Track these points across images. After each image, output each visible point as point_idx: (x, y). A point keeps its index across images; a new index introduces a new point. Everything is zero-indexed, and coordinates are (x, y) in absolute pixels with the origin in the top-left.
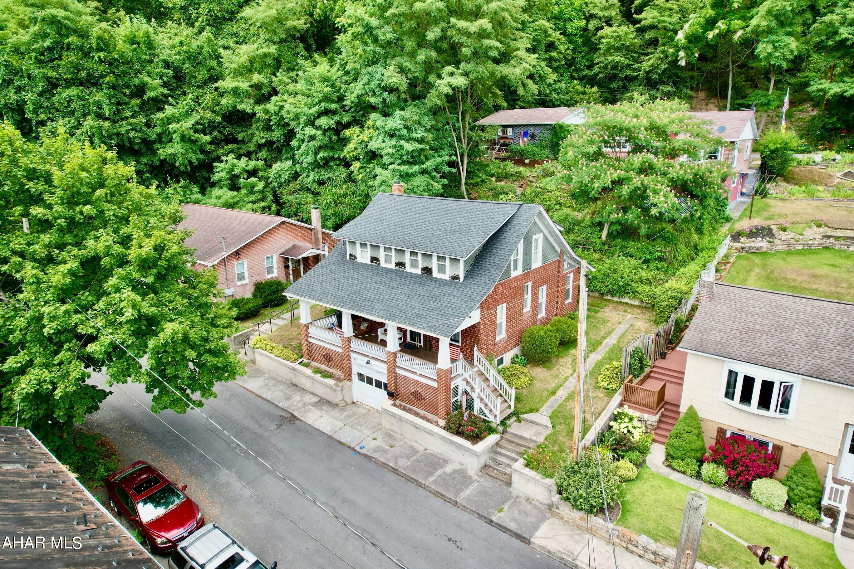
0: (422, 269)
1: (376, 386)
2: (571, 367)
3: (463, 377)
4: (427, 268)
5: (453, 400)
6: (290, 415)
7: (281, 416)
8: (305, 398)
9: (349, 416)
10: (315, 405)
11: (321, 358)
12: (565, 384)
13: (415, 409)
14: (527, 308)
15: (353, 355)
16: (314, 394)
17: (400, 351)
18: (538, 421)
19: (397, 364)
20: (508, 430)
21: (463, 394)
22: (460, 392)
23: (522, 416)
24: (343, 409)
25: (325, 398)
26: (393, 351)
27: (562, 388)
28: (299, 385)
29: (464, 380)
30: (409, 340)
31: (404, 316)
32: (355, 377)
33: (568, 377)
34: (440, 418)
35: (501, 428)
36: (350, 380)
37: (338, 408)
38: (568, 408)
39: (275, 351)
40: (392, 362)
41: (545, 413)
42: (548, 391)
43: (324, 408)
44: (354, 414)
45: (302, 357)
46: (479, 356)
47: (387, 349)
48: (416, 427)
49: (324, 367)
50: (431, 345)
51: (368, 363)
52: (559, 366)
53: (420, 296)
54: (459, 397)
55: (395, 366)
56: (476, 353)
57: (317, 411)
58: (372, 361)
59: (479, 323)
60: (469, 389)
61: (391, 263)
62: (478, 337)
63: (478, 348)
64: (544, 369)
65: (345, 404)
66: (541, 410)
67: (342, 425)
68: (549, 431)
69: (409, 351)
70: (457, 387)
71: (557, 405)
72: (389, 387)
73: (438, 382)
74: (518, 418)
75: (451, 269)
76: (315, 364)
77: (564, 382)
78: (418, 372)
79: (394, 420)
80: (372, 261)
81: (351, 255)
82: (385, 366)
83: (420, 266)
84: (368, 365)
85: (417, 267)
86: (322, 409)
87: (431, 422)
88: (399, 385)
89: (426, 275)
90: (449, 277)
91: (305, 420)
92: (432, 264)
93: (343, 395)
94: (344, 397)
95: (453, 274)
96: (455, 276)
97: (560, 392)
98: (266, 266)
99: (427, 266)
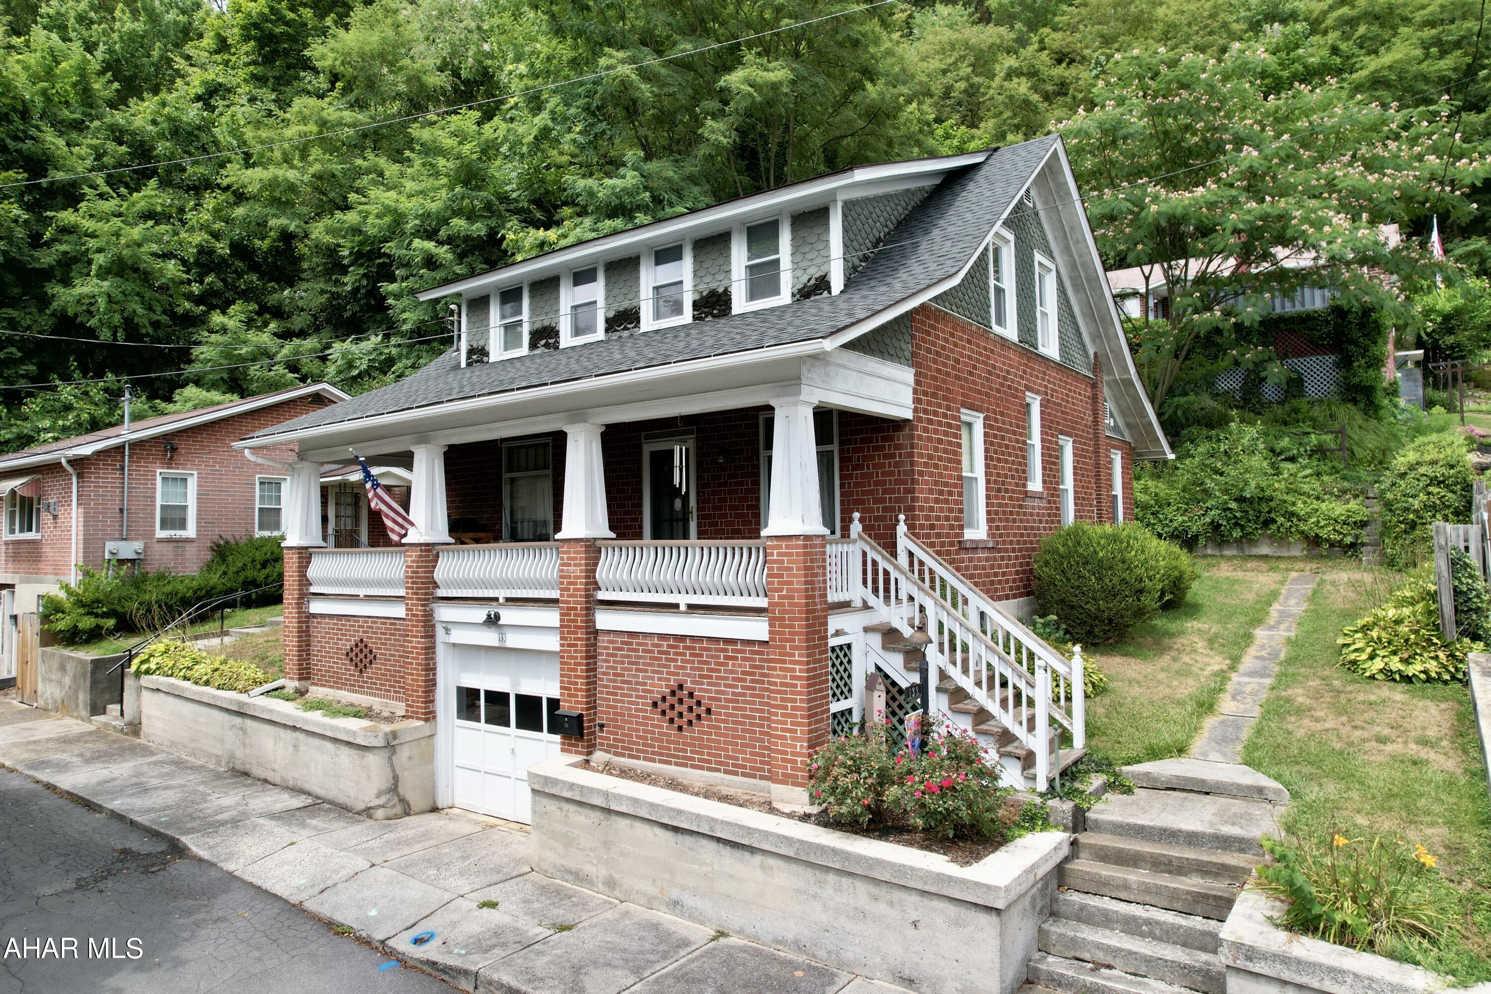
0: (696, 305)
1: (520, 724)
2: (1212, 653)
4: (713, 293)
6: (163, 847)
7: (125, 851)
8: (253, 802)
9: (404, 843)
10: (285, 816)
11: (340, 666)
12: (1228, 687)
13: (671, 769)
14: (1036, 485)
15: (442, 616)
16: (297, 789)
19: (600, 593)
21: (870, 685)
22: (858, 675)
23: (1127, 769)
26: (585, 534)
27: (1225, 696)
28: (257, 771)
32: (446, 704)
33: (1223, 672)
34: (784, 781)
35: (1063, 807)
36: (430, 716)
37: (366, 821)
38: (1299, 735)
40: (581, 591)
41: (1216, 756)
42: (1181, 703)
43: (314, 822)
44: (427, 835)
45: (283, 674)
47: (562, 537)
49: (344, 696)
51: (490, 622)
54: (853, 701)
55: (593, 604)
56: (904, 541)
57: (280, 830)
58: (507, 617)
59: (911, 424)
60: (893, 665)
61: (592, 327)
62: (907, 483)
65: (398, 809)
66: (1194, 749)
67: (364, 865)
68: (1282, 807)
71: (1246, 733)
72: (565, 708)
73: (772, 618)
74: (1114, 775)
75: (796, 265)
77: (1222, 684)
78: (685, 599)
80: (533, 345)
81: (471, 352)
82: (556, 621)
83: (688, 299)
85: (677, 308)
86: (303, 826)
88: (604, 681)
89: (709, 318)
90: (793, 295)
91: (214, 860)
92: (729, 272)
93: (393, 771)
94: (396, 778)
95: (804, 279)
96: (813, 282)
97: (1227, 705)
98: (257, 506)
99: (713, 286)
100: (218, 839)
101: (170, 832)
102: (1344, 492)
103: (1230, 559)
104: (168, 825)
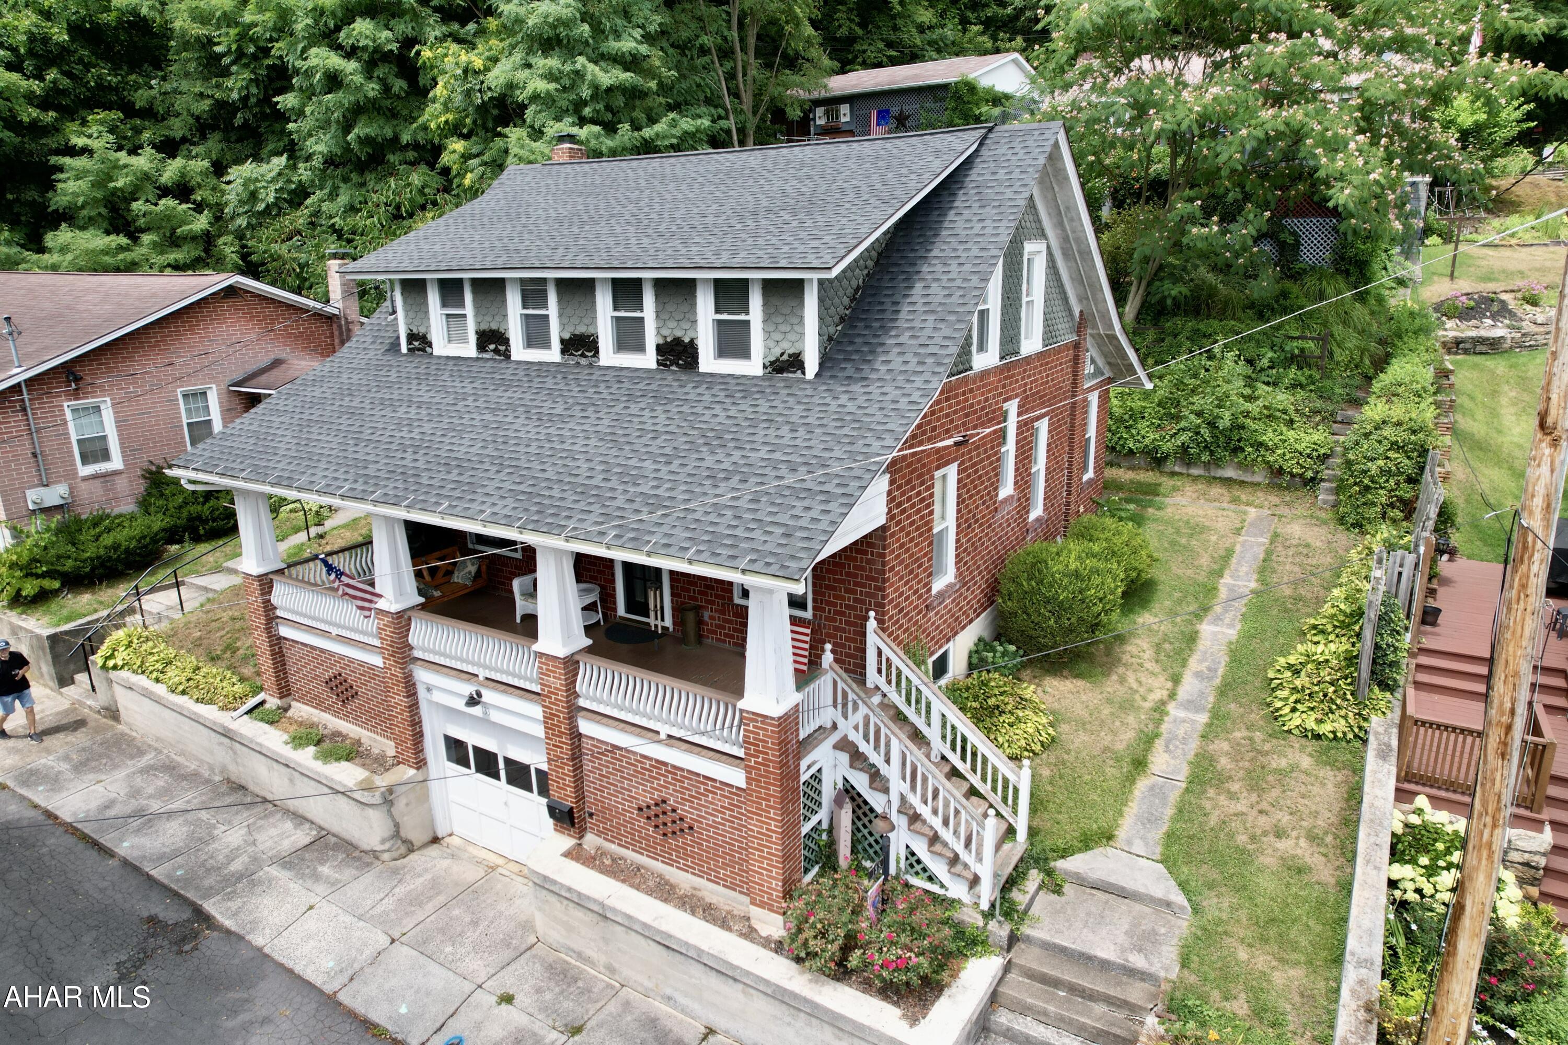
0: (660, 349)
1: (510, 781)
2: (1157, 668)
3: (835, 737)
4: (677, 341)
5: (806, 828)
6: (186, 914)
7: (152, 920)
8: (261, 837)
9: (415, 901)
10: (295, 862)
11: (321, 690)
12: (1164, 728)
13: (658, 866)
14: (1007, 490)
15: (422, 676)
16: (300, 819)
17: (589, 650)
18: (1129, 884)
19: (582, 702)
20: (1025, 930)
22: (828, 792)
23: (1060, 864)
24: (395, 872)
25: (336, 829)
26: (561, 652)
27: (1159, 744)
28: (251, 787)
29: (837, 747)
30: (621, 610)
31: (596, 508)
32: (435, 750)
33: (1163, 703)
34: (762, 905)
35: (1001, 933)
36: (420, 763)
37: (378, 867)
38: (1213, 820)
39: (171, 672)
40: (562, 696)
41: (1138, 847)
42: (1118, 760)
43: (325, 870)
44: (435, 886)
45: (262, 689)
46: (886, 651)
47: (536, 647)
48: (667, 944)
49: (332, 722)
50: (700, 622)
51: (473, 701)
52: (1121, 670)
53: (656, 435)
54: (822, 815)
55: (574, 710)
56: (873, 639)
57: (295, 887)
58: (488, 696)
59: (883, 528)
60: (860, 782)
61: (546, 345)
62: (878, 581)
63: (880, 622)
64: (1080, 683)
65: (403, 850)
66: (1122, 834)
67: (384, 940)
68: (1183, 925)
69: (624, 647)
70: (817, 777)
71: (1170, 811)
72: (553, 786)
73: (748, 769)
74: (1049, 873)
75: (767, 333)
76: (300, 710)
77: (1159, 722)
78: (665, 730)
79: (579, 914)
80: (481, 347)
81: (411, 337)
82: (536, 711)
83: (651, 340)
84: (477, 710)
85: (640, 347)
86: (316, 877)
87: (723, 921)
88: (591, 778)
89: (674, 368)
90: (765, 367)
91: (242, 932)
92: (694, 322)
93: (393, 819)
94: (397, 826)
95: (777, 352)
96: (785, 357)
97: (1159, 761)
98: (185, 421)
99: (678, 333)
100: (239, 902)
101: (190, 895)
102: (1316, 412)
103: (1196, 478)
104: (186, 881)
